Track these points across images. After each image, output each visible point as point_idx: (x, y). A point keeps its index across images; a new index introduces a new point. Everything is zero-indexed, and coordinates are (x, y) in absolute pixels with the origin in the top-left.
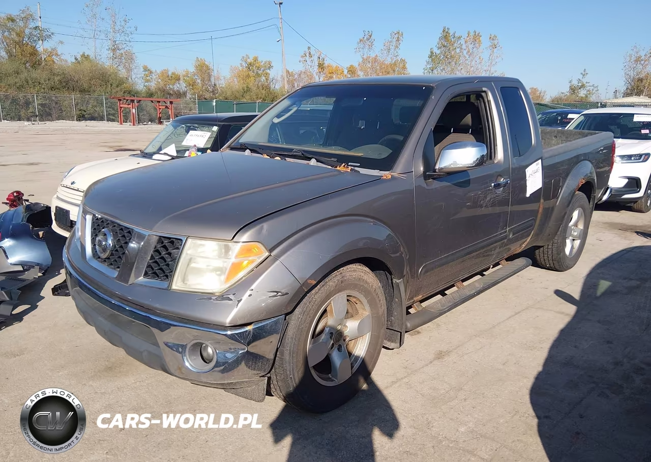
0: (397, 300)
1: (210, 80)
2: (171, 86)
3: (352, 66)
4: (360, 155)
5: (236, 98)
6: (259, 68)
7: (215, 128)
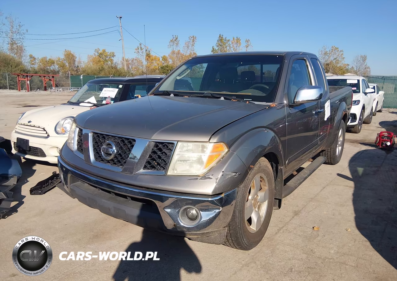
0: (279, 179)
1: (74, 63)
2: (48, 67)
3: (165, 56)
4: (250, 94)
5: (95, 74)
6: (106, 56)
7: (121, 86)
